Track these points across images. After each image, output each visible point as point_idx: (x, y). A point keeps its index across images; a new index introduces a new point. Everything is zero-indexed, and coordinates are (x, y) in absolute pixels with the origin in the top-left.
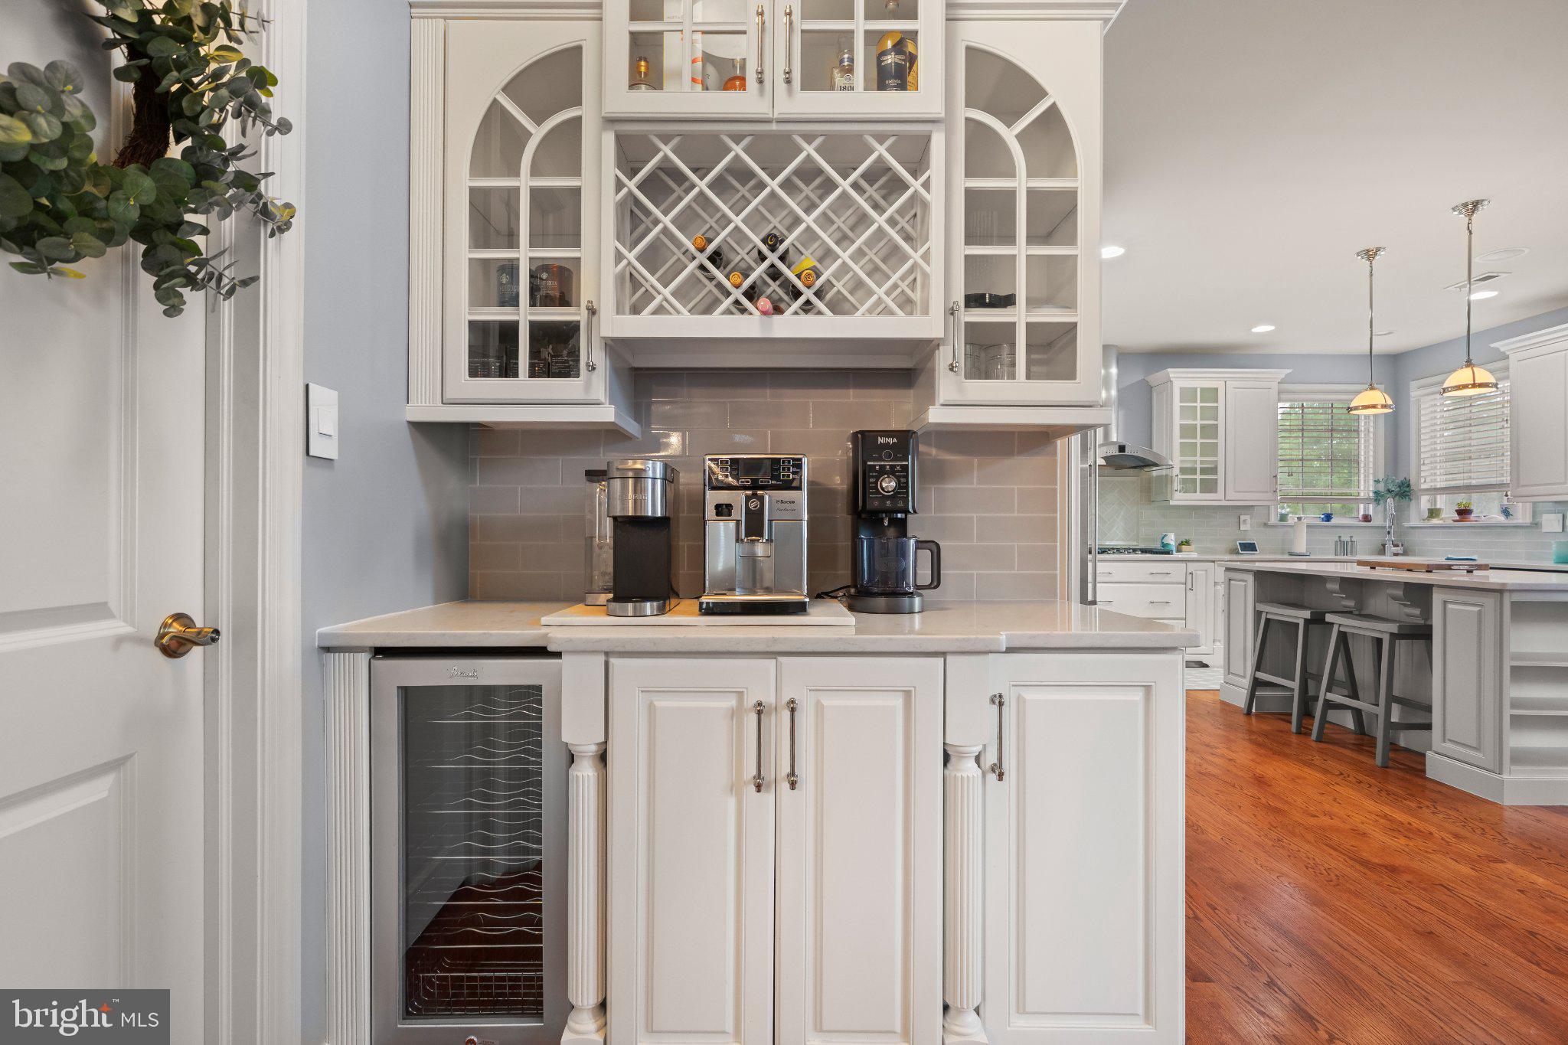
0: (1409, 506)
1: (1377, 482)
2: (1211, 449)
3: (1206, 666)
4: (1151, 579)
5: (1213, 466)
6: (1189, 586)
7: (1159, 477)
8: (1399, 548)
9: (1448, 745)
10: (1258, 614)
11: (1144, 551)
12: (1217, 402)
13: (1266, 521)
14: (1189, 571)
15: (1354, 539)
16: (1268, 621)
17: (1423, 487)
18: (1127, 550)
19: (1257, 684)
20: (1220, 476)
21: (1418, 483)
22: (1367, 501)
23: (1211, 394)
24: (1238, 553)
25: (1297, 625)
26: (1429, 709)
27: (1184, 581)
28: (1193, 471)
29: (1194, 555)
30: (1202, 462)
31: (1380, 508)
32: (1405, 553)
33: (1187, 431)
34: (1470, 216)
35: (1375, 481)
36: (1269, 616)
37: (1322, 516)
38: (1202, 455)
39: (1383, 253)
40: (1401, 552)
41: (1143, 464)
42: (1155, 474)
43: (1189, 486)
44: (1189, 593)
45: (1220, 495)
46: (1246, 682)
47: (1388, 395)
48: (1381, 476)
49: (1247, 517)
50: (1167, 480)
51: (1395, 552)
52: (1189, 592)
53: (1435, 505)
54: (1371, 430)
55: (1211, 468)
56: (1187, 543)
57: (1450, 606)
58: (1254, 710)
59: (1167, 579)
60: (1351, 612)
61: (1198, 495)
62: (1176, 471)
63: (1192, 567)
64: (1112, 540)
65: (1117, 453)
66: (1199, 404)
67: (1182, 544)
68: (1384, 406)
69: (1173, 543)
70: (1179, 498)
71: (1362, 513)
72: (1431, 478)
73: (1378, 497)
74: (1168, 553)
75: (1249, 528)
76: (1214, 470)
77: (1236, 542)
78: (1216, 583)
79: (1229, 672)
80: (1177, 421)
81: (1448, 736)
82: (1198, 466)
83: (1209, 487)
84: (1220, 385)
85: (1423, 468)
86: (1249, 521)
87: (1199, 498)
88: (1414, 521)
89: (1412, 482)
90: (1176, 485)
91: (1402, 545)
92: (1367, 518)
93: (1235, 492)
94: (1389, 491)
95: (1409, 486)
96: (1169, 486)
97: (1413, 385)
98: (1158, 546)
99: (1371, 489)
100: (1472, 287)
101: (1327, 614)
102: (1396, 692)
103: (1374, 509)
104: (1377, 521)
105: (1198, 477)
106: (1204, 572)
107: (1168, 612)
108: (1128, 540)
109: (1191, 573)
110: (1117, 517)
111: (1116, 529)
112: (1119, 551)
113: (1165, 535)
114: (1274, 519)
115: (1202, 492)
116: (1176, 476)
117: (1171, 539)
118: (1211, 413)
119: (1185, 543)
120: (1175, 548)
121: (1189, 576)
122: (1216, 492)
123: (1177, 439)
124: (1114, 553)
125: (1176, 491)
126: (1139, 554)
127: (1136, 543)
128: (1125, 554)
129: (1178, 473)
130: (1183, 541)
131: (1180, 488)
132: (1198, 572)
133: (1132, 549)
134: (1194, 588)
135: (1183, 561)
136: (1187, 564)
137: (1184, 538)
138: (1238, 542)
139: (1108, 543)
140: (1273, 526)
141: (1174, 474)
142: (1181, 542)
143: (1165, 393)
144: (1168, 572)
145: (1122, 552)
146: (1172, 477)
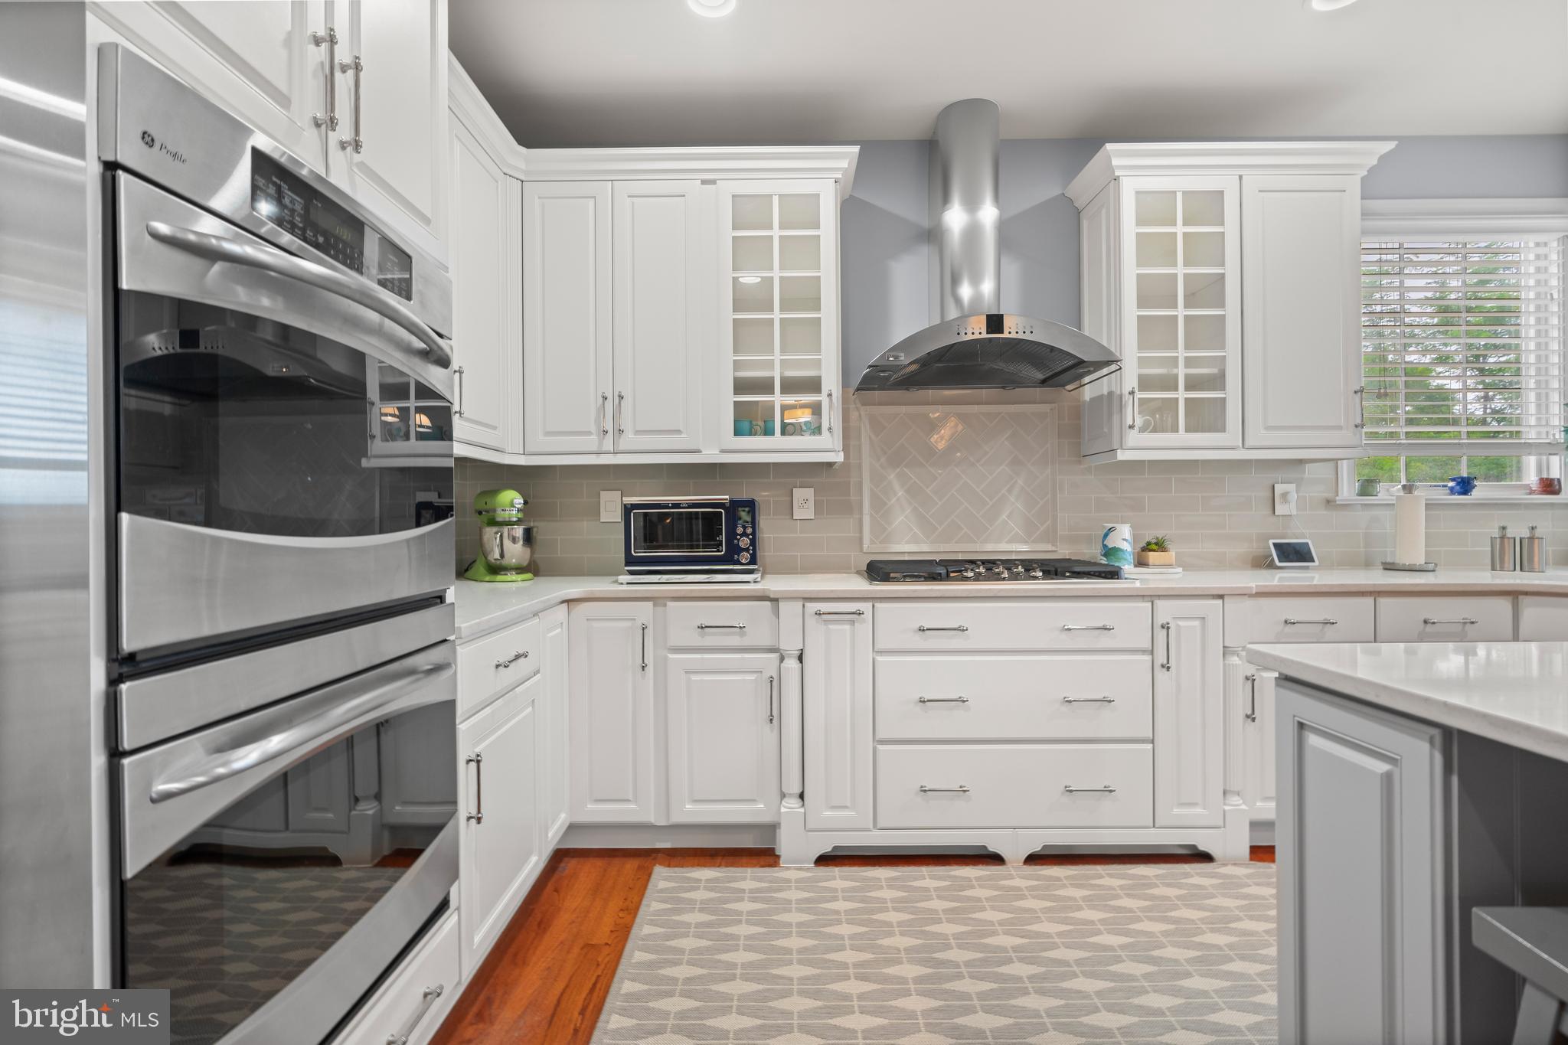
2: (1209, 333)
3: (1205, 857)
4: (1065, 640)
5: (1215, 371)
6: (1161, 658)
7: (1097, 400)
11: (1054, 569)
12: (1222, 224)
13: (1330, 495)
14: (1160, 620)
18: (1029, 567)
20: (1232, 392)
22: (1545, 448)
23: (1206, 206)
24: (1271, 565)
27: (1147, 645)
28: (1170, 384)
29: (1177, 577)
30: (1189, 362)
33: (1154, 293)
35: (1563, 405)
37: (1451, 484)
38: (1189, 346)
42: (1088, 393)
43: (1160, 418)
44: (1161, 676)
45: (1231, 435)
49: (1292, 487)
50: (1111, 402)
52: (1160, 674)
55: (1212, 375)
56: (1160, 546)
59: (1105, 641)
61: (1182, 437)
62: (1129, 379)
63: (1166, 610)
65: (984, 335)
66: (1180, 229)
67: (1147, 548)
69: (1127, 547)
70: (1139, 444)
71: (1535, 475)
74: (1113, 574)
75: (1294, 511)
76: (1218, 381)
77: (1266, 542)
78: (1226, 651)
80: (1130, 270)
82: (1181, 372)
83: (1208, 417)
84: (1227, 183)
86: (1293, 495)
87: (1185, 444)
90: (1132, 414)
92: (1546, 487)
93: (1268, 428)
96: (1116, 418)
98: (1092, 552)
99: (1556, 423)
105: (1181, 395)
106: (1197, 623)
107: (1106, 723)
108: (1033, 542)
109: (1166, 627)
110: (1010, 491)
111: (1008, 517)
112: (991, 568)
113: (1111, 530)
114: (1348, 490)
115: (1189, 429)
116: (1132, 393)
117: (1124, 538)
118: (1209, 248)
119: (1154, 547)
120: (1131, 558)
121: (1161, 635)
122: (1222, 429)
123: (1131, 311)
124: (978, 578)
125: (1131, 427)
126: (1035, 578)
127: (1050, 548)
128: (1004, 579)
129: (1136, 386)
130: (1149, 544)
131: (1139, 422)
132: (1181, 623)
133: (1023, 562)
134: (1172, 663)
135: (1152, 597)
136: (1160, 604)
137: (1150, 536)
138: (1271, 542)
139: (989, 547)
140: (1345, 506)
141: (1127, 389)
142: (1143, 544)
143: (1104, 211)
144: (1109, 624)
145: (998, 574)
146: (1121, 396)
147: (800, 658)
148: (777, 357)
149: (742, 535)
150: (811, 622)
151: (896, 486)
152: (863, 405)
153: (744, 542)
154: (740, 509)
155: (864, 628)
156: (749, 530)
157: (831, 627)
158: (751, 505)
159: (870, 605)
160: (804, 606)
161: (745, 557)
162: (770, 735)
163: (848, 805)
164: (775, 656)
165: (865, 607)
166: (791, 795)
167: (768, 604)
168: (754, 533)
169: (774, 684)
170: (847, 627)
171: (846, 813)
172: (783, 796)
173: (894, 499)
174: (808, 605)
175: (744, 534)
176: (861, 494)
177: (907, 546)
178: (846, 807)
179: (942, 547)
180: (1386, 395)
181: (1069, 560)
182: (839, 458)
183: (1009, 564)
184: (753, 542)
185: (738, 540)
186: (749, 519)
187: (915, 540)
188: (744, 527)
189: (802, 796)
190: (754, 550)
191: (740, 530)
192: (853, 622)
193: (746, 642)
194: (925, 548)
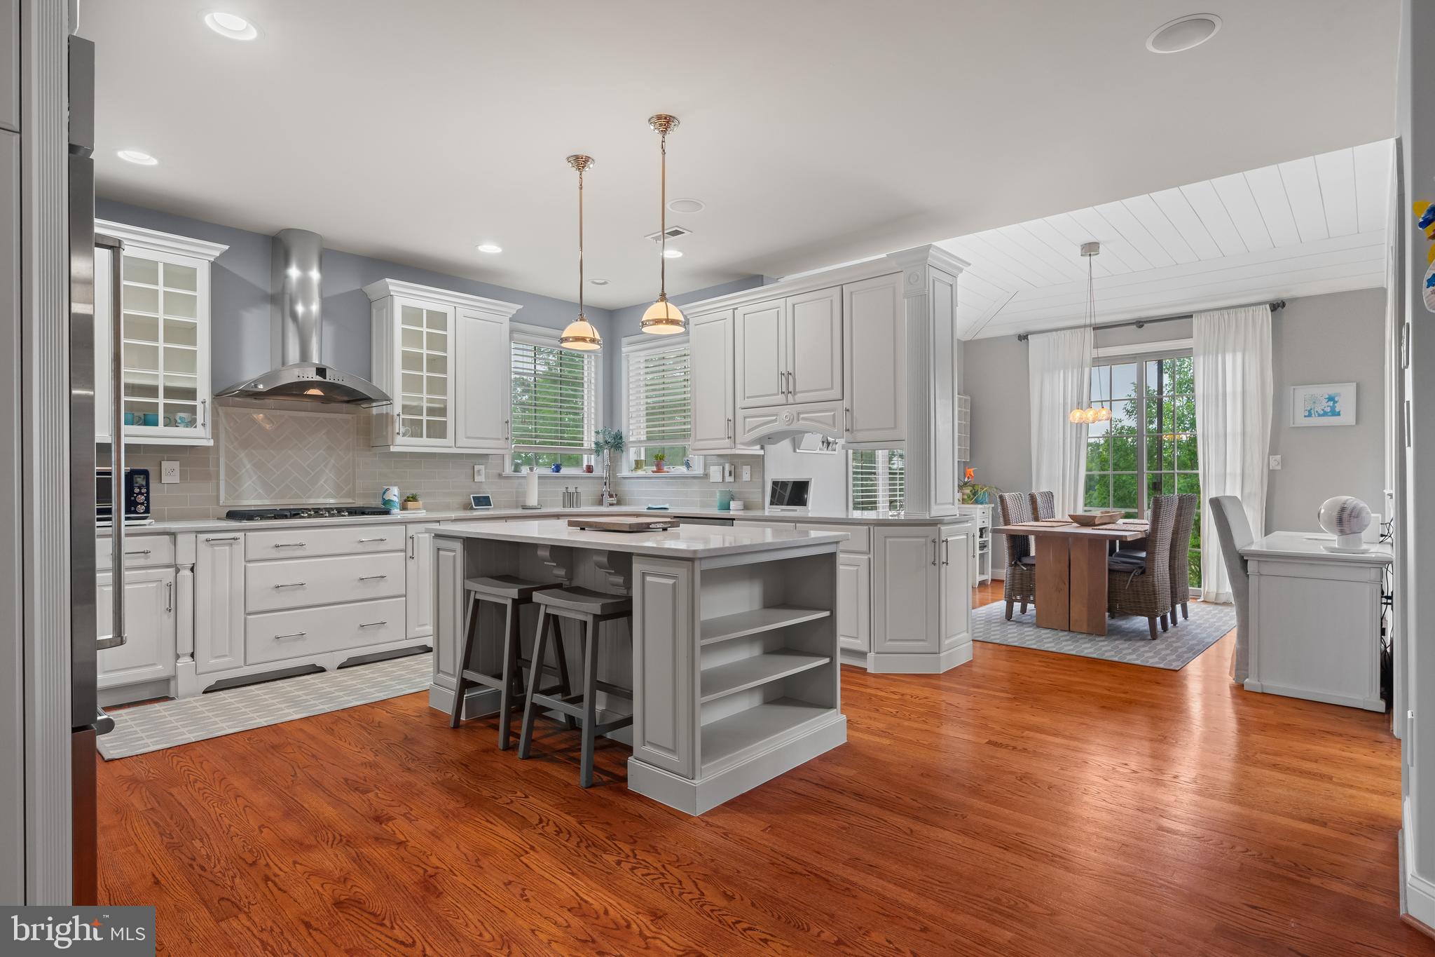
0: (621, 457)
1: (597, 433)
2: (438, 386)
4: (360, 548)
5: (442, 406)
6: (410, 553)
7: (380, 416)
8: (613, 499)
9: (648, 748)
10: (467, 593)
11: (353, 512)
12: (446, 330)
13: (501, 472)
14: (410, 534)
15: (579, 490)
16: (477, 602)
17: (632, 439)
18: (340, 511)
19: (465, 685)
20: (450, 419)
21: (628, 436)
22: (590, 451)
23: (438, 319)
24: (472, 508)
25: (505, 606)
26: (629, 696)
27: (403, 547)
28: (418, 410)
29: (422, 514)
30: (430, 400)
31: (600, 458)
32: (619, 503)
33: (411, 360)
34: (664, 132)
35: (596, 432)
36: (478, 597)
37: (552, 467)
38: (429, 392)
39: (591, 166)
40: (615, 502)
41: (355, 398)
42: (375, 411)
43: (414, 429)
44: (410, 562)
45: (449, 440)
46: (454, 682)
47: (596, 329)
48: (600, 428)
49: (482, 467)
50: (386, 419)
51: (611, 502)
53: (640, 457)
54: (593, 381)
55: (440, 409)
56: (414, 498)
57: (648, 579)
58: (463, 718)
59: (382, 547)
60: (559, 586)
61: (425, 440)
62: (397, 408)
63: (412, 529)
64: (319, 497)
65: (315, 377)
66: (425, 330)
67: (407, 500)
68: (593, 341)
69: (395, 499)
70: (402, 443)
71: (585, 464)
72: (637, 431)
73: (598, 448)
74: (387, 512)
75: (484, 480)
76: (443, 411)
77: (469, 496)
79: (438, 671)
80: (399, 347)
81: (647, 738)
82: (425, 405)
83: (438, 430)
84: (448, 310)
85: (631, 421)
86: (483, 472)
87: (424, 444)
88: (625, 471)
89: (623, 435)
90: (398, 427)
91: (616, 495)
92: (590, 469)
93: (468, 438)
94: (607, 442)
95: (621, 437)
96: (390, 427)
97: (625, 340)
98: (376, 503)
99: (593, 440)
100: (665, 240)
101: (534, 593)
102: (602, 677)
103: (596, 460)
104: (598, 472)
105: (425, 418)
106: (427, 535)
107: (384, 589)
108: (341, 497)
109: (412, 538)
110: (325, 466)
111: (324, 482)
112: (317, 512)
113: (387, 490)
114: (508, 469)
115: (428, 436)
116: (399, 415)
117: (394, 494)
118: (439, 342)
119: (411, 499)
120: (398, 506)
121: (410, 542)
122: (444, 437)
123: (398, 371)
124: (310, 516)
125: (398, 434)
126: (345, 516)
127: (351, 501)
128: (326, 517)
129: (401, 412)
130: (408, 497)
131: (402, 430)
132: (420, 535)
133: (337, 509)
134: (415, 556)
135: (405, 523)
136: (410, 526)
137: (409, 493)
138: (472, 496)
139: (312, 501)
140: (508, 478)
141: (396, 413)
142: (405, 498)
143: (385, 310)
144: (383, 538)
145: (322, 514)
146: (393, 416)
147: (192, 570)
148: (161, 372)
149: (138, 494)
150: (202, 546)
151: (245, 461)
152: (220, 406)
153: (141, 498)
154: (136, 476)
155: (239, 548)
156: (144, 490)
157: (215, 548)
158: (145, 473)
159: (243, 534)
160: (196, 537)
161: (141, 508)
162: (168, 621)
163: (228, 654)
164: (172, 570)
165: (240, 535)
166: (184, 655)
167: (167, 537)
168: (148, 493)
169: (173, 588)
170: (227, 548)
171: (226, 659)
172: (178, 657)
173: (244, 470)
174: (199, 535)
175: (140, 493)
176: (218, 466)
177: (251, 502)
178: (225, 656)
179: (279, 502)
180: (525, 422)
181: (363, 507)
182: (211, 443)
183: (329, 510)
184: (147, 499)
185: (135, 497)
186: (144, 483)
187: (259, 497)
188: (140, 488)
189: (192, 655)
190: (148, 503)
191: (137, 490)
192: (231, 545)
193: (149, 562)
194: (267, 502)
